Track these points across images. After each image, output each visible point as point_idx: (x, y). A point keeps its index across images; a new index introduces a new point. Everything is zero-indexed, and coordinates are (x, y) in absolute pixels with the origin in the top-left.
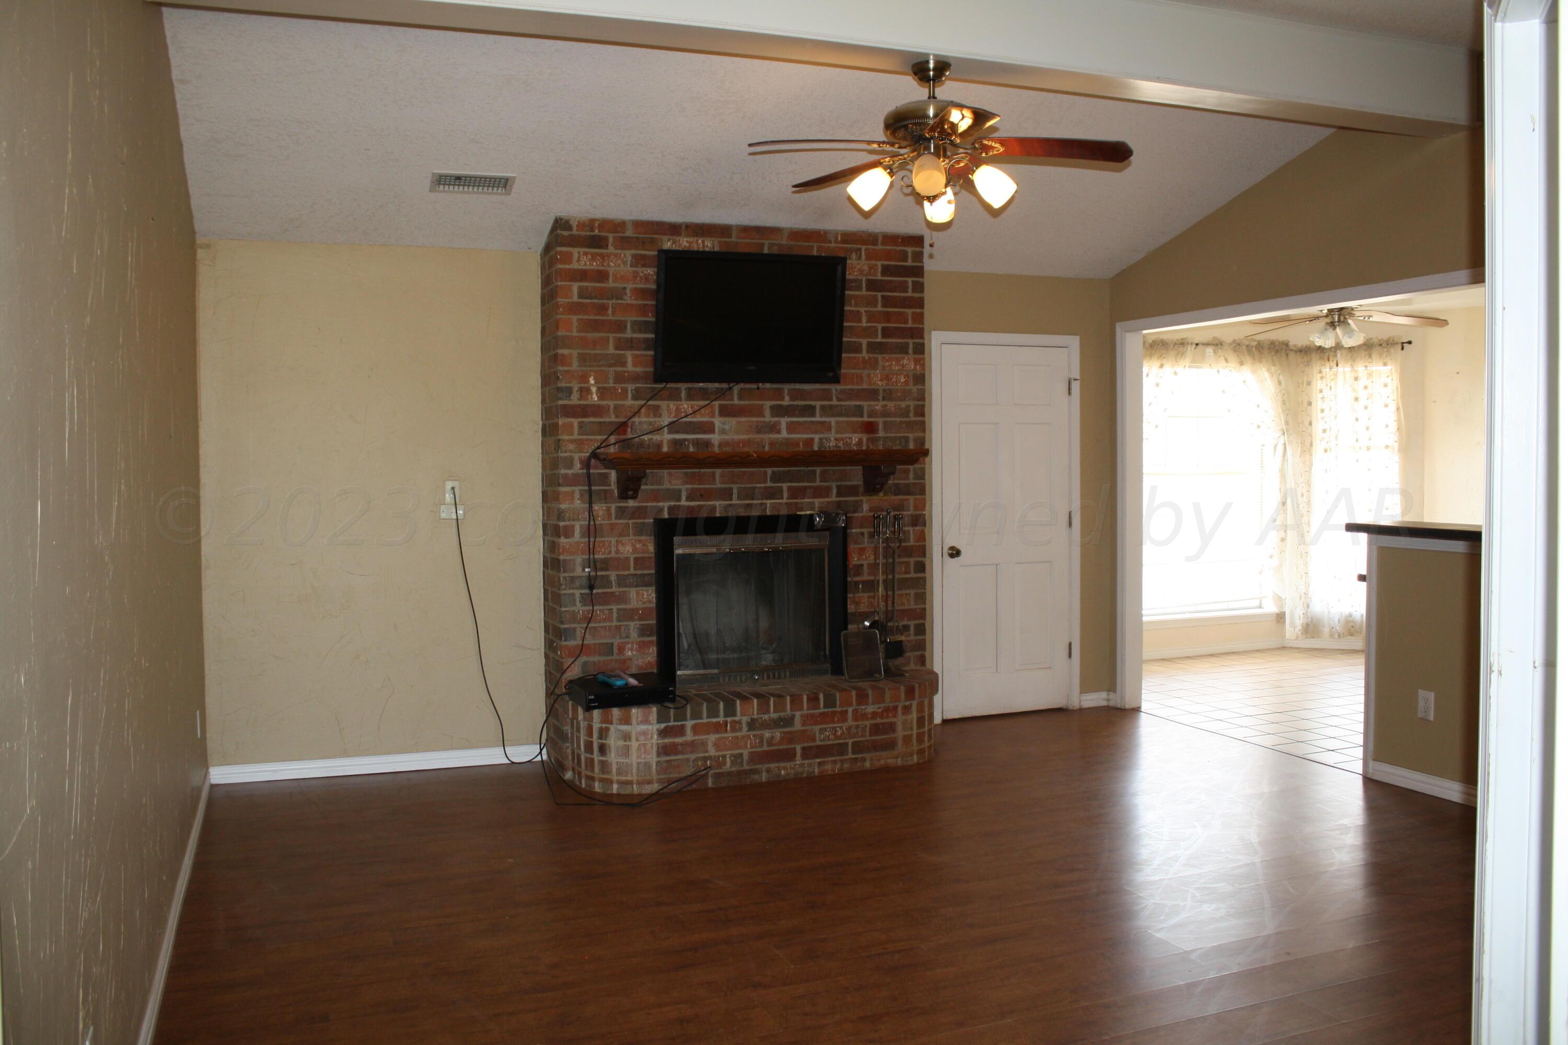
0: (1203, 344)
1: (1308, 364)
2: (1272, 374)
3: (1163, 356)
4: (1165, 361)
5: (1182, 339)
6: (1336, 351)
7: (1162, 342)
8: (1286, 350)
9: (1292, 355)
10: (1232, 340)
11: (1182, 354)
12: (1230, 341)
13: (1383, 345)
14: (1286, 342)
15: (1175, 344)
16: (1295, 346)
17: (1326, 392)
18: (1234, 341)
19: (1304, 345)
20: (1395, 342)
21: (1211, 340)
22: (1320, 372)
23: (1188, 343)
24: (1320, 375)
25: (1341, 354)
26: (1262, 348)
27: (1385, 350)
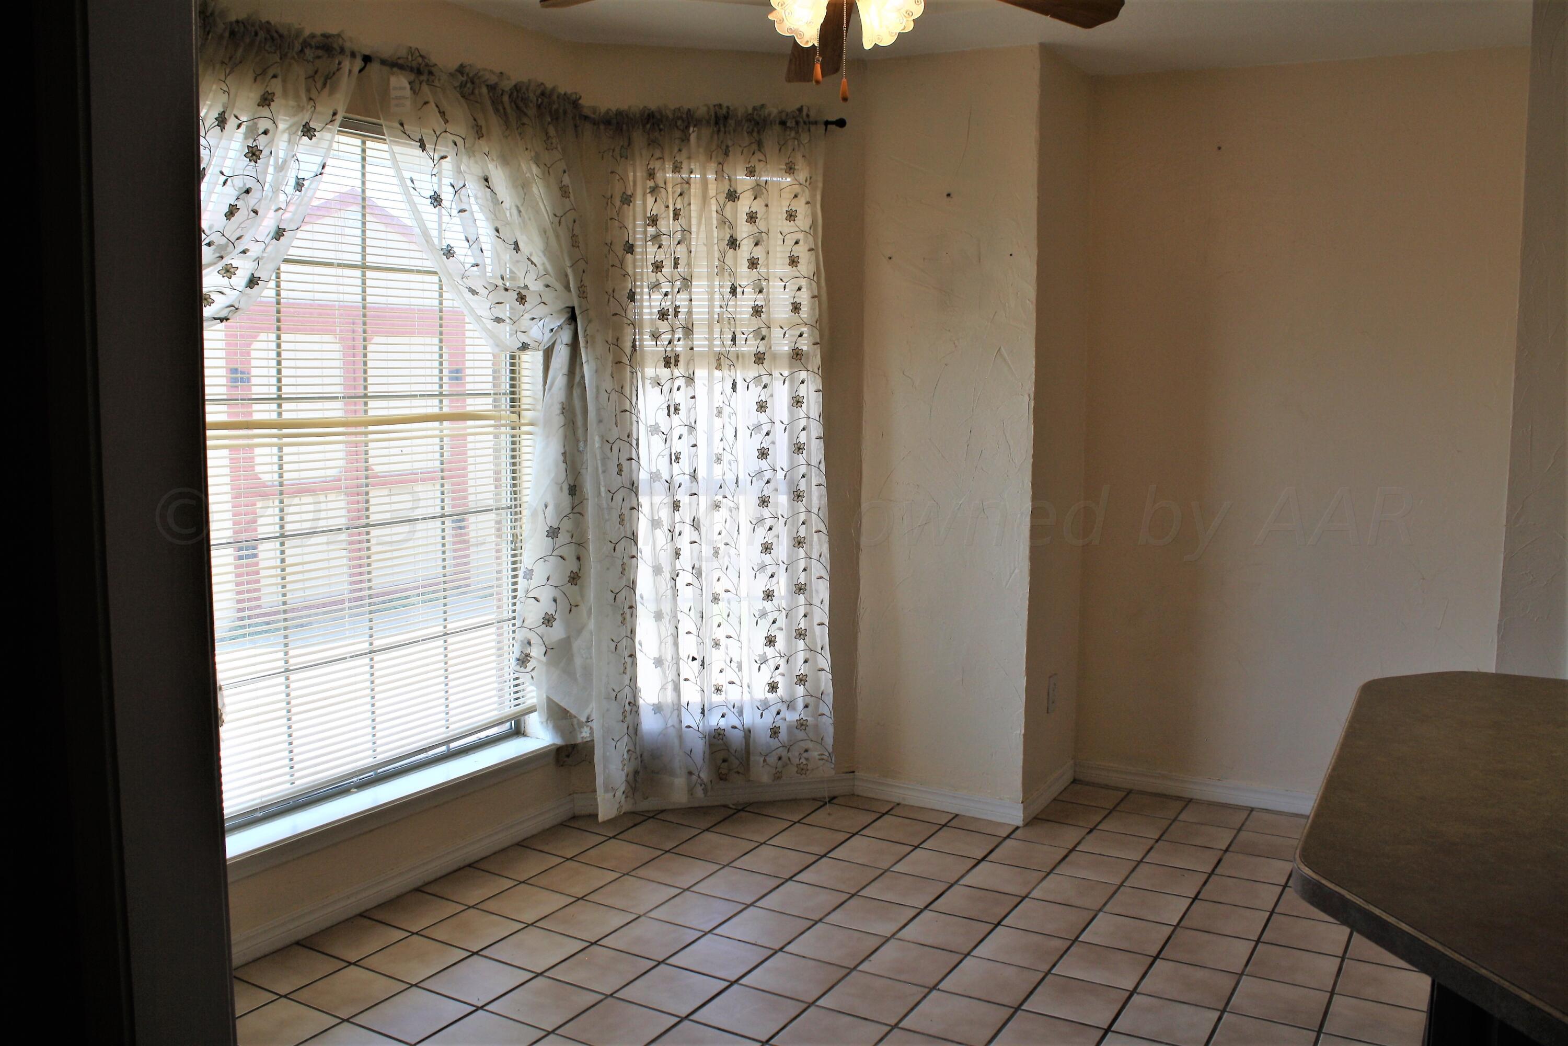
0: (383, 62)
1: (626, 153)
2: (547, 170)
3: (271, 72)
4: (276, 86)
5: (325, 36)
6: (687, 127)
7: (268, 31)
8: (574, 118)
9: (588, 131)
10: (456, 65)
11: (327, 78)
12: (453, 65)
13: (789, 124)
14: (574, 97)
15: (306, 44)
16: (594, 109)
17: (667, 224)
18: (461, 70)
19: (614, 109)
20: (812, 119)
21: (403, 52)
22: (651, 175)
23: (342, 51)
24: (651, 184)
25: (699, 138)
26: (525, 100)
27: (793, 134)
